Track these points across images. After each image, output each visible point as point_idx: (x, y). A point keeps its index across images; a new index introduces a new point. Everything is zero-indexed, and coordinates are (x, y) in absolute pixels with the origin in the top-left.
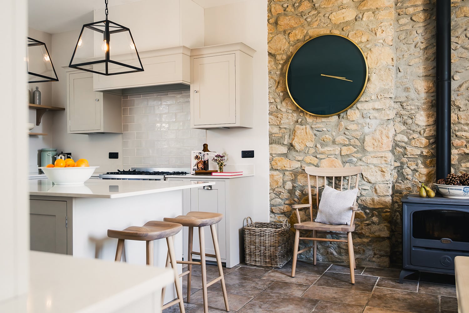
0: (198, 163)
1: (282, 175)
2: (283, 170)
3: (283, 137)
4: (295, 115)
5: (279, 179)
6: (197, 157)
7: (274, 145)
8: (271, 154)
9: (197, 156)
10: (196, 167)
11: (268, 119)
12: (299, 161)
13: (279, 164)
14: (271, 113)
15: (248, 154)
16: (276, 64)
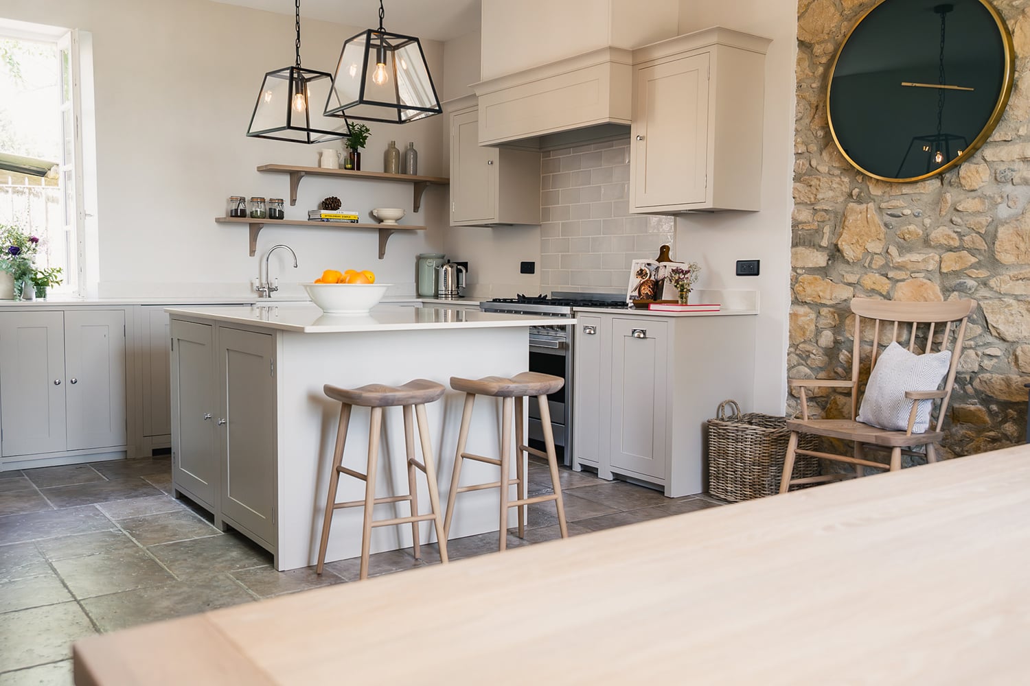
0: (641, 285)
1: (813, 316)
2: (817, 305)
3: (818, 231)
4: (846, 180)
5: (808, 324)
6: (641, 273)
7: (800, 249)
8: (794, 269)
9: (641, 270)
10: (636, 293)
11: (792, 190)
12: (850, 284)
13: (809, 290)
14: (797, 178)
15: (749, 268)
16: (813, 65)
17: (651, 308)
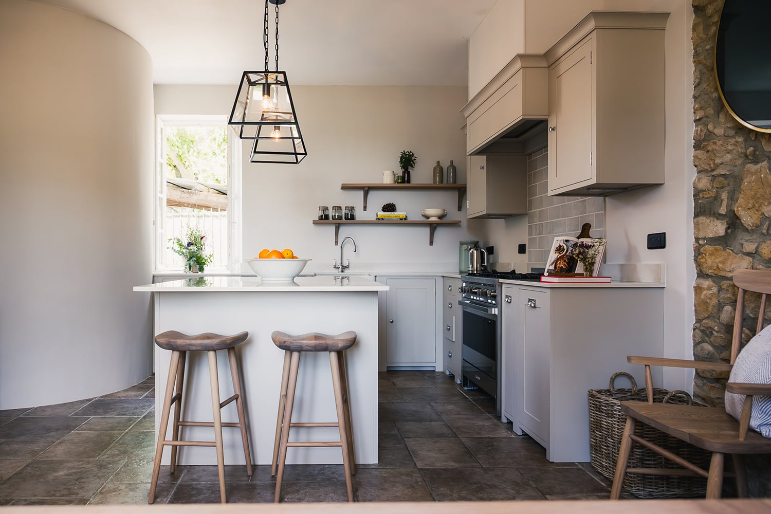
0: (558, 259)
1: (715, 290)
2: (718, 277)
3: (717, 198)
4: (740, 139)
5: (710, 299)
6: (559, 249)
7: (702, 219)
8: (697, 239)
9: (560, 246)
11: (692, 158)
12: (749, 254)
13: (710, 262)
14: (697, 146)
15: (657, 241)
16: (707, 27)
17: (542, 280)
